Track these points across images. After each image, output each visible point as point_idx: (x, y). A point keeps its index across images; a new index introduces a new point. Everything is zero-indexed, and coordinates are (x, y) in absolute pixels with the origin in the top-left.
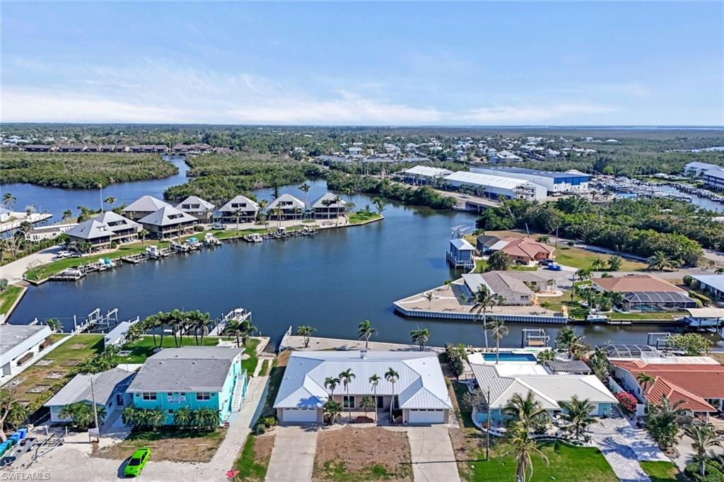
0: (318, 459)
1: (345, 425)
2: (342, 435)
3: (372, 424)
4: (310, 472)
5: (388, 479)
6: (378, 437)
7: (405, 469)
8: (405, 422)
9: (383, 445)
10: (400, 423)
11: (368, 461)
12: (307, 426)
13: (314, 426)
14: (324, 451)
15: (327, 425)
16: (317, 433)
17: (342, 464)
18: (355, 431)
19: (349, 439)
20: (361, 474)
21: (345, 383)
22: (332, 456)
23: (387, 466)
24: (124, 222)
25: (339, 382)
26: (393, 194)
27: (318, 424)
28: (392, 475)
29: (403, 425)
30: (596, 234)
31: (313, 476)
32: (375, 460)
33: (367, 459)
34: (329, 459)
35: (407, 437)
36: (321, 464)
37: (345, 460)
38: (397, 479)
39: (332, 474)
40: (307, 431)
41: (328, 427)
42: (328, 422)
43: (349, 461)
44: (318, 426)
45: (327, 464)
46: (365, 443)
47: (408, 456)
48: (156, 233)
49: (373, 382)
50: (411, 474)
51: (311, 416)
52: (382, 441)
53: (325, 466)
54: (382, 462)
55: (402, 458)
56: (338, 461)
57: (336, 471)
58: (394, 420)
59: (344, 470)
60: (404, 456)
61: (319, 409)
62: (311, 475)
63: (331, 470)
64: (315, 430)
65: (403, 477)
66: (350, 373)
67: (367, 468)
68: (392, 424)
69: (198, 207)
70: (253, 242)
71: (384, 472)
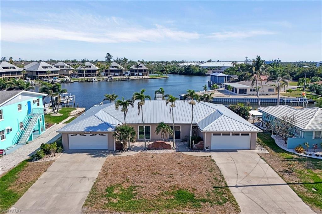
0: (99, 183)
1: (139, 151)
2: (135, 160)
3: (169, 151)
4: (82, 199)
5: (200, 206)
6: (178, 161)
7: (221, 194)
8: (207, 148)
9: (185, 168)
10: (201, 149)
11: (169, 185)
12: (95, 152)
13: (103, 153)
14: (109, 175)
15: (119, 152)
16: (105, 158)
17: (131, 189)
18: (151, 156)
19: (143, 162)
20: (158, 201)
21: (140, 105)
22: (119, 179)
23: (194, 190)
24: (14, 68)
25: (132, 105)
26: (173, 71)
27: (109, 151)
28: (204, 201)
29: (205, 151)
30: (295, 73)
31: (85, 205)
32: (176, 183)
33: (166, 182)
34: (114, 183)
35: (213, 161)
36: (102, 189)
37: (136, 184)
38: (212, 206)
39: (115, 201)
40: (94, 157)
41: (121, 153)
42: (120, 148)
43: (141, 184)
44: (109, 153)
45: (109, 190)
46: (163, 166)
47: (219, 178)
48: (35, 77)
49: (170, 104)
50: (231, 199)
51: (102, 142)
52: (183, 164)
53: (106, 191)
54: (187, 185)
55: (213, 180)
56: (125, 186)
57: (122, 197)
58: (194, 146)
59: (132, 196)
60: (215, 179)
61: (109, 133)
62: (83, 203)
63: (115, 196)
64: (104, 156)
65: (220, 204)
66: (144, 94)
67: (167, 193)
68: (192, 149)
69: (64, 67)
70: (93, 82)
71: (191, 198)
